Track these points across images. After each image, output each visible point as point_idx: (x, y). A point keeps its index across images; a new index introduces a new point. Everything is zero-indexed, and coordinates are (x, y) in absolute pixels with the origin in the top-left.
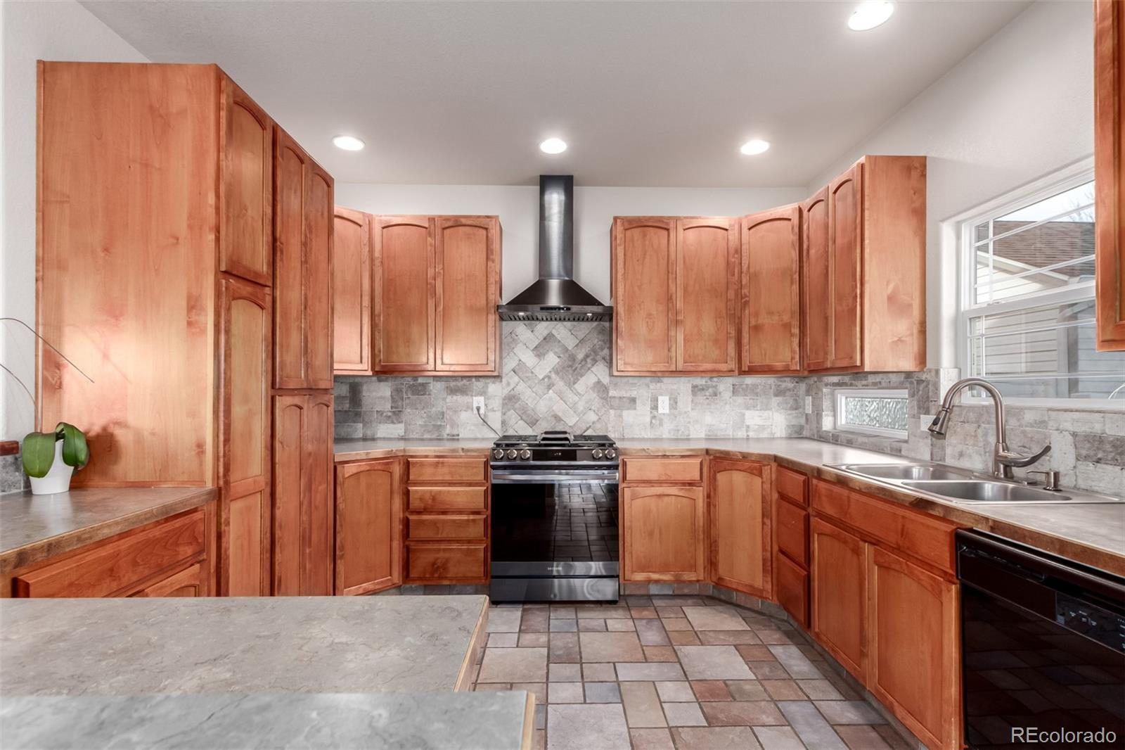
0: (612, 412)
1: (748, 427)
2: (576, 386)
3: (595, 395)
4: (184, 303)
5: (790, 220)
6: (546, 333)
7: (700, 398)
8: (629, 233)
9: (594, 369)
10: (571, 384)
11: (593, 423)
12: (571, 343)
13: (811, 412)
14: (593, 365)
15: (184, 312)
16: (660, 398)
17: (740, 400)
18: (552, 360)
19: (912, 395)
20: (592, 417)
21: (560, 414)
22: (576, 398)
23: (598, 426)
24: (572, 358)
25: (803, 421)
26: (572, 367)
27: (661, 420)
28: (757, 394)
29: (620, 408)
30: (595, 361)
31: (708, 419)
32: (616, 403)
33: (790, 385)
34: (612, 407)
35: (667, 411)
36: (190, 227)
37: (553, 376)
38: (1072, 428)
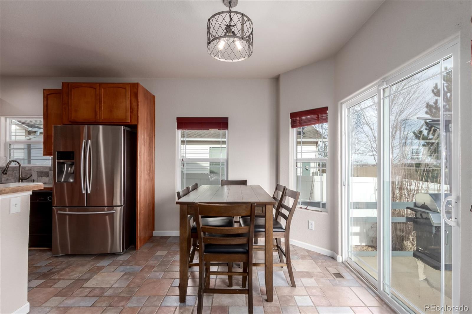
38: (36, 170)
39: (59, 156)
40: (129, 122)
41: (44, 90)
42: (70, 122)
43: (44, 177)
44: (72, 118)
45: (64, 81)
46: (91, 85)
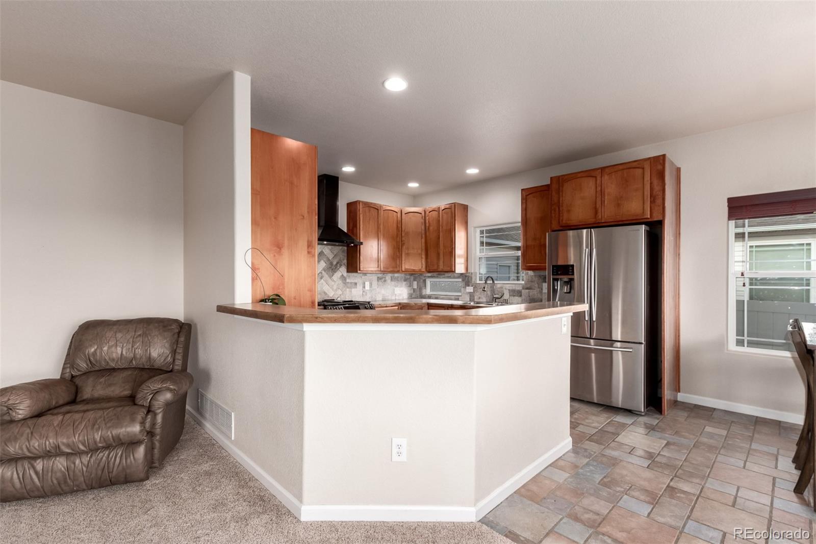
0: (348, 289)
1: (396, 295)
2: (333, 277)
3: (341, 282)
4: (306, 244)
5: (421, 214)
6: (320, 250)
7: (380, 283)
8: (364, 208)
9: (340, 269)
10: (331, 277)
11: (340, 295)
12: (331, 257)
13: (416, 287)
14: (340, 267)
15: (306, 248)
16: (366, 283)
17: (393, 283)
18: (323, 264)
19: (463, 280)
20: (340, 292)
21: (326, 291)
22: (333, 283)
23: (342, 296)
24: (331, 264)
25: (412, 291)
26: (332, 268)
27: (366, 293)
28: (398, 281)
29: (351, 288)
30: (341, 265)
31: (383, 292)
32: (349, 285)
33: (409, 277)
34: (348, 288)
35: (368, 289)
36: (308, 212)
37: (323, 272)
38: (508, 288)
39: (555, 271)
40: (649, 217)
41: (522, 190)
42: (561, 226)
43: (516, 297)
44: (564, 222)
45: (553, 175)
46: (589, 174)
